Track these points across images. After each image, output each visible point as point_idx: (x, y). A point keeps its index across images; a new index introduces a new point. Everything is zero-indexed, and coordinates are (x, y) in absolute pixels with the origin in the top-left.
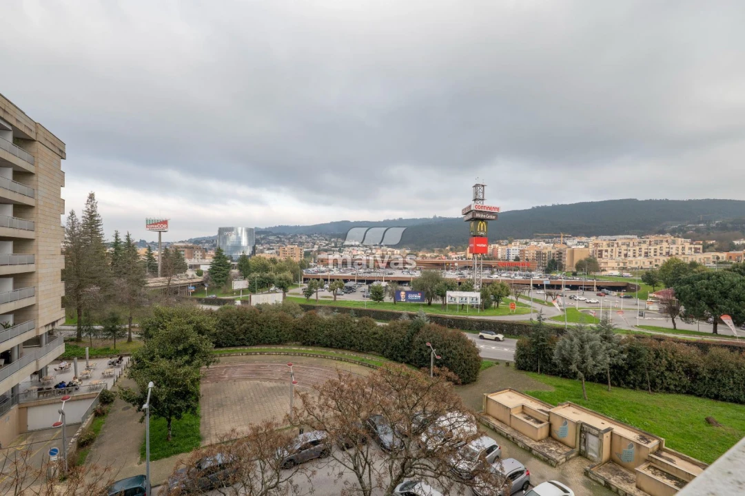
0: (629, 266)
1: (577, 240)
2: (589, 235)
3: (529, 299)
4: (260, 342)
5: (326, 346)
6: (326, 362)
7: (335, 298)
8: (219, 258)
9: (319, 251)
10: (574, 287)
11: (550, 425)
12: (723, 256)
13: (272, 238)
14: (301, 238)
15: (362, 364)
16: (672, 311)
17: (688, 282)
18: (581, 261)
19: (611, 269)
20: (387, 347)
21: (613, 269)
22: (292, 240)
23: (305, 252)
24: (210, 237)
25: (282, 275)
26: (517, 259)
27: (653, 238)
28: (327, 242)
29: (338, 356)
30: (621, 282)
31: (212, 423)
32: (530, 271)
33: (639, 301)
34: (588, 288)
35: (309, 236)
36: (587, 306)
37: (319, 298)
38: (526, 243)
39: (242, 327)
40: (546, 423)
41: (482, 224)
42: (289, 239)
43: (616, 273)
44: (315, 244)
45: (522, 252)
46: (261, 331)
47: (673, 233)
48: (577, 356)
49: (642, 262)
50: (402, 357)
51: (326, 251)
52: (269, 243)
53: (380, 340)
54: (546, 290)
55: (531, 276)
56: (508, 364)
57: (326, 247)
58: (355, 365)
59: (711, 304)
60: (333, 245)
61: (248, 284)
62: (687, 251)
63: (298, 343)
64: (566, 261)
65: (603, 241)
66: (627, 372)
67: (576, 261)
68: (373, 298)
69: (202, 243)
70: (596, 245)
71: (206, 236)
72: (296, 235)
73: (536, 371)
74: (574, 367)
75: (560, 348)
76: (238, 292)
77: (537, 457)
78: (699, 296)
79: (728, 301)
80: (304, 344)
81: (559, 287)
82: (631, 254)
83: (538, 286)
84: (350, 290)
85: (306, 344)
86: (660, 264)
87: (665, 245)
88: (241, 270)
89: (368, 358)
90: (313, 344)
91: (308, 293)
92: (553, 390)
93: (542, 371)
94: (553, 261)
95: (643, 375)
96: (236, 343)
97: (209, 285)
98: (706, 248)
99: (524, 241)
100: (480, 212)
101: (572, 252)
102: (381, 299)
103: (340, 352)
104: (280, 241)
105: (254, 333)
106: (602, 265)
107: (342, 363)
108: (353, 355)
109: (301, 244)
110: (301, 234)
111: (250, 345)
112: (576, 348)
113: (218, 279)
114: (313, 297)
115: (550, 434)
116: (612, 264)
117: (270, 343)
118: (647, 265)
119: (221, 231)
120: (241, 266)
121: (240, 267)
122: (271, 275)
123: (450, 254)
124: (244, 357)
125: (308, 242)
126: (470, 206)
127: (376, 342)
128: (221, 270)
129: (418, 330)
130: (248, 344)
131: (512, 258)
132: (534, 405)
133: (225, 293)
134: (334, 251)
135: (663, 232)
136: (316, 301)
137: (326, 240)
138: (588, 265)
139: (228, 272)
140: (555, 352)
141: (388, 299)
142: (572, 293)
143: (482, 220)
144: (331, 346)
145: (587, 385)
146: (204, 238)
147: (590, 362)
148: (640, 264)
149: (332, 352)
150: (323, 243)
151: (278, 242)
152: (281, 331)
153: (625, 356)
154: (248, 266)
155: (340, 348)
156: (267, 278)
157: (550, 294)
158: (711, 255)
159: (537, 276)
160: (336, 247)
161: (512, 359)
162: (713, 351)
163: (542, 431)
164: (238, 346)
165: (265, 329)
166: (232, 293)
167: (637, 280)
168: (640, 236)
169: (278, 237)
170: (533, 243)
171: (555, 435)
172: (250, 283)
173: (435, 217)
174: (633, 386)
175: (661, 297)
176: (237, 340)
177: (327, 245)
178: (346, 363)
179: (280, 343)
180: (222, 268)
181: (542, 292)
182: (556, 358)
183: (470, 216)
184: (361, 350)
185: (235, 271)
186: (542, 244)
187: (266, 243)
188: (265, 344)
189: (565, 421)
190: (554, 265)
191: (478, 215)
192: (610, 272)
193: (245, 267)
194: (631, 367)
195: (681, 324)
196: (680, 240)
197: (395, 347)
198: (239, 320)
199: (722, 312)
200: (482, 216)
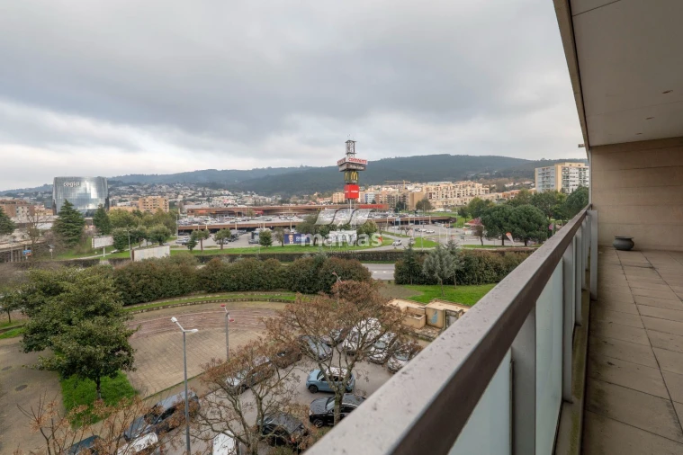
0: (449, 204)
1: (414, 185)
2: (421, 182)
3: (388, 233)
4: (160, 296)
5: (234, 290)
6: (237, 305)
7: (222, 247)
8: (68, 213)
9: (185, 202)
10: (417, 222)
11: (426, 317)
12: (501, 195)
13: (122, 188)
14: (161, 187)
15: (272, 300)
16: (479, 234)
17: (489, 213)
18: (419, 202)
19: (439, 208)
20: (294, 283)
21: (440, 207)
22: (149, 191)
23: (170, 203)
24: (30, 189)
25: (154, 228)
26: (374, 202)
27: (461, 183)
28: (193, 192)
29: (246, 297)
30: (446, 216)
31: (142, 377)
32: (385, 211)
33: (459, 230)
34: (427, 222)
35: (171, 186)
36: (428, 235)
37: (204, 249)
38: (379, 189)
39: (140, 282)
40: (424, 316)
41: (354, 174)
42: (146, 189)
43: (442, 210)
44: (178, 194)
45: (377, 196)
46: (161, 285)
47: (472, 179)
48: (438, 267)
49: (456, 201)
50: (309, 289)
51: (193, 201)
52: (119, 194)
53: (287, 276)
54: (400, 226)
55: (387, 215)
56: (389, 281)
57: (192, 197)
58: (267, 303)
59: (501, 227)
60: (200, 194)
61: (113, 241)
62: (481, 193)
63: (203, 292)
64: (409, 201)
65: (431, 186)
66: (464, 274)
67: (416, 202)
68: (262, 244)
69: (18, 197)
70: (427, 189)
71: (24, 188)
72: (154, 185)
73: (409, 283)
74: (436, 275)
75: (427, 264)
76: (100, 250)
77: (422, 339)
78: (494, 222)
79: (508, 224)
80: (209, 292)
81: (407, 223)
82: (449, 195)
83: (392, 223)
84: (234, 238)
85: (212, 291)
86: (468, 202)
87: (469, 188)
88: (97, 226)
89: (277, 295)
90: (219, 290)
91: (192, 244)
92: (423, 294)
93: (415, 283)
94: (400, 203)
95: (473, 275)
96: (132, 301)
97: (56, 246)
98: (491, 190)
99: (377, 187)
100: (353, 164)
101: (413, 195)
102: (269, 244)
103: (249, 294)
104: (134, 192)
105: (152, 288)
106: (433, 205)
107: (253, 303)
108: (262, 294)
109: (162, 194)
110: (160, 184)
111: (149, 301)
112: (438, 262)
113: (67, 238)
114: (197, 248)
115: (426, 323)
116: (439, 203)
117: (172, 296)
118: (460, 204)
119: (59, 181)
120: (98, 221)
121: (96, 223)
122: (142, 229)
123: (318, 200)
124: (145, 314)
125: (170, 192)
126: (345, 159)
127: (283, 280)
128: (72, 227)
129: (320, 265)
130: (146, 300)
131: (370, 201)
132: (414, 306)
133: (80, 253)
134: (201, 201)
135: (466, 179)
136: (202, 251)
137: (191, 189)
138: (424, 205)
139: (81, 229)
140: (424, 266)
141: (276, 243)
142: (416, 227)
143: (354, 170)
144: (238, 289)
145: (443, 287)
146: (21, 191)
147: (446, 269)
148: (456, 202)
149: (240, 295)
150: (189, 193)
151: (131, 193)
152: (184, 282)
153: (463, 263)
154: (107, 221)
155: (247, 290)
156: (136, 233)
157: (402, 229)
158: (494, 195)
159: (391, 215)
160: (203, 196)
161: (393, 278)
162: (507, 254)
163: (422, 321)
164: (134, 304)
165: (165, 282)
166: (91, 252)
167: (455, 214)
168: (453, 182)
169: (131, 187)
170: (384, 189)
171: (429, 322)
172: (115, 239)
173: (302, 167)
174: (468, 283)
175: (472, 225)
176: (133, 298)
177: (193, 195)
178: (257, 303)
179: (183, 294)
180: (72, 225)
181: (396, 227)
182: (424, 271)
183: (344, 167)
184: (269, 289)
185: (91, 228)
186: (391, 189)
187: (116, 195)
188: (165, 298)
189: (435, 311)
190: (400, 206)
191: (351, 167)
192: (438, 209)
193: (102, 221)
194: (466, 271)
195: (486, 242)
196: (477, 185)
197: (303, 281)
198: (134, 276)
199: (506, 231)
200: (354, 167)
